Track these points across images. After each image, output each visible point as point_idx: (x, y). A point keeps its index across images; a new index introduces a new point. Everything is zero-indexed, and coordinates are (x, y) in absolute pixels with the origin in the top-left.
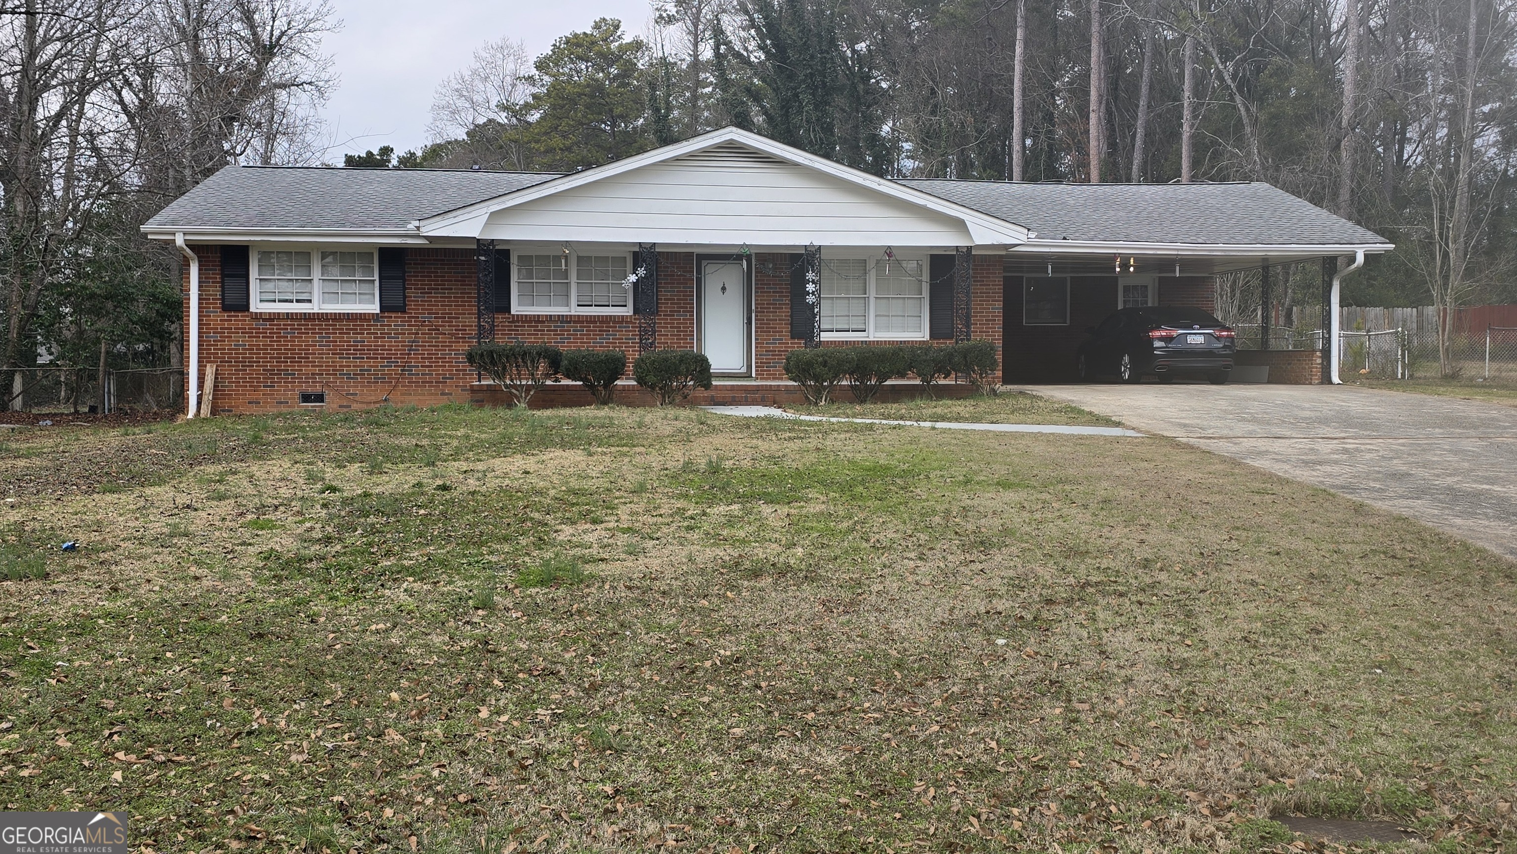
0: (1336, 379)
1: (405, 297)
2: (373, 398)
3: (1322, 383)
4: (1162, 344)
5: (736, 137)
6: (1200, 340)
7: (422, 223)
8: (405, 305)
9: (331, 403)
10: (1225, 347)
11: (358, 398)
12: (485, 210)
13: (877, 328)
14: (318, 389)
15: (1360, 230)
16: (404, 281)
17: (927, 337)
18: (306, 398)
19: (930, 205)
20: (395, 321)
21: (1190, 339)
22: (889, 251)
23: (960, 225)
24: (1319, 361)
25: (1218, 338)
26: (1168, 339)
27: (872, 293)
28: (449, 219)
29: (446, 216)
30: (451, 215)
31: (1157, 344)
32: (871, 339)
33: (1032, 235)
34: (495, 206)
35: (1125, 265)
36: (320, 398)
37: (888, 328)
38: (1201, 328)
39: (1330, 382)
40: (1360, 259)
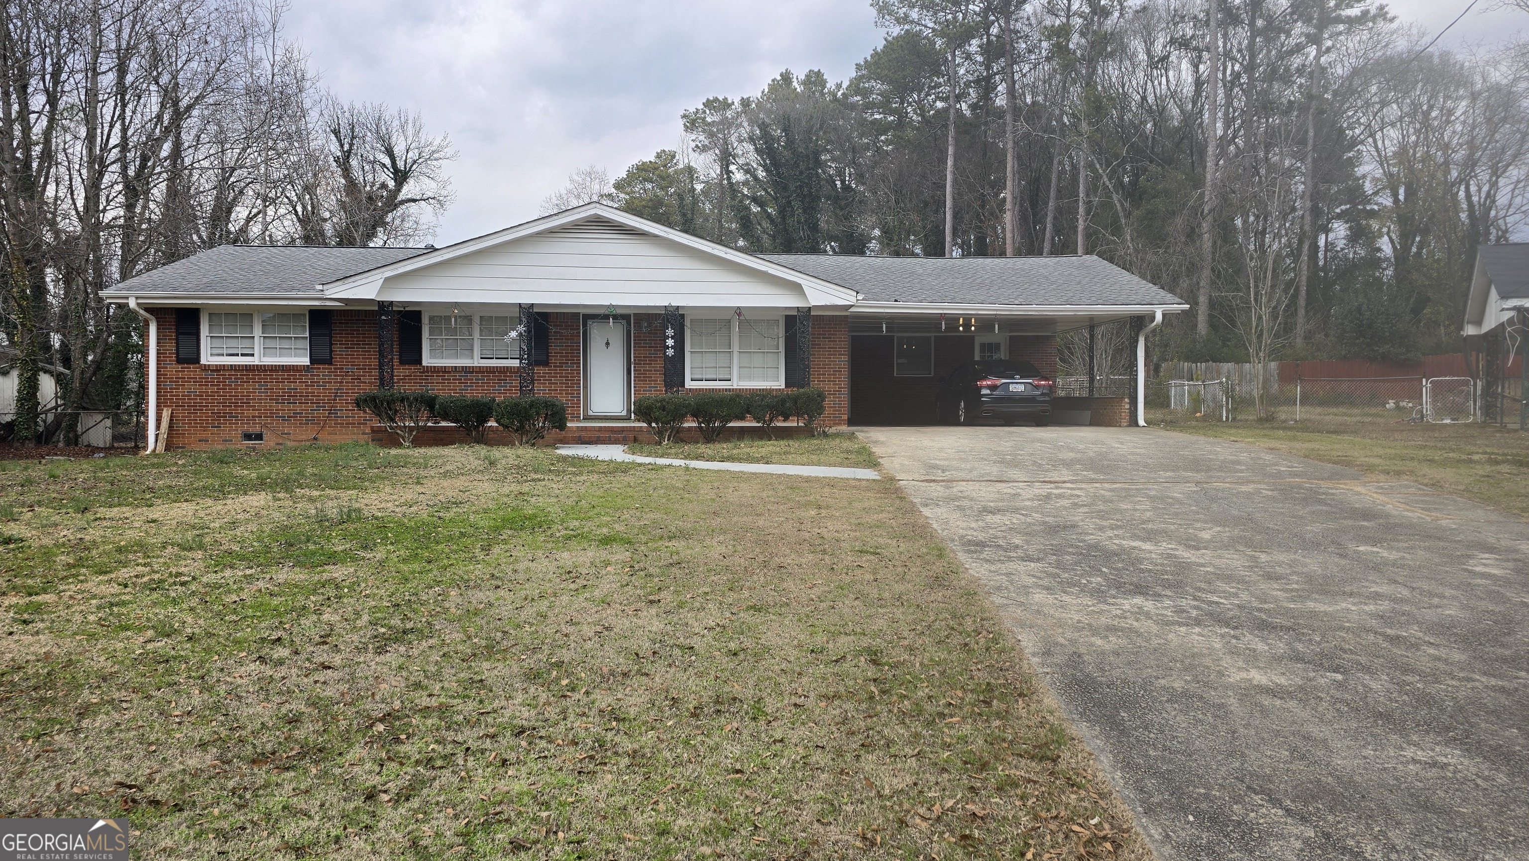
0: (1141, 422)
1: (331, 351)
2: (304, 437)
3: (1130, 426)
4: (988, 392)
5: (600, 212)
6: (1021, 388)
7: (325, 287)
8: (331, 358)
9: (269, 442)
10: (1043, 394)
11: (291, 437)
12: (380, 276)
13: (740, 378)
14: (257, 429)
15: (1162, 293)
16: (331, 337)
17: (783, 386)
18: (248, 437)
19: (771, 271)
20: (323, 371)
21: (1012, 388)
22: (739, 311)
23: (797, 288)
24: (1127, 406)
25: (1037, 387)
26: (993, 388)
27: (736, 347)
28: (349, 284)
29: (346, 281)
30: (350, 280)
31: (985, 391)
32: (735, 387)
33: (860, 297)
34: (389, 272)
35: (967, 325)
36: (259, 437)
37: (750, 378)
38: (1021, 378)
39: (1137, 425)
40: (1159, 317)
